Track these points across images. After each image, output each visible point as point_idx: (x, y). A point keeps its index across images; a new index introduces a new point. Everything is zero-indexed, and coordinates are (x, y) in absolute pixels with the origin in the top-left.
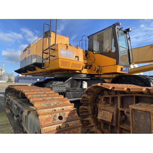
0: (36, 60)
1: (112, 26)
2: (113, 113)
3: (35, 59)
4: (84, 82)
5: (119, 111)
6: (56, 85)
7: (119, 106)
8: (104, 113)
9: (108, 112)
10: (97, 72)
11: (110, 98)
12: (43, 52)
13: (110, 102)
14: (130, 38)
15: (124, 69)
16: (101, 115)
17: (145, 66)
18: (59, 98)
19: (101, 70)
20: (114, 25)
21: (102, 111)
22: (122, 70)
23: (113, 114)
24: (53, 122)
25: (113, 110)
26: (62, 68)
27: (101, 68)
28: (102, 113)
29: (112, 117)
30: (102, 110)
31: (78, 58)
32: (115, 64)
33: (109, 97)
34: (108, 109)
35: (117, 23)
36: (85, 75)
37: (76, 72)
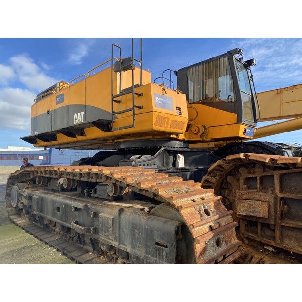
0: (85, 115)
1: (226, 54)
2: (269, 202)
3: (83, 113)
4: (180, 155)
5: (279, 198)
6: (141, 162)
7: (277, 191)
8: (250, 205)
9: (259, 202)
10: (200, 138)
11: (258, 178)
12: (112, 99)
13: (258, 185)
14: (252, 76)
15: (248, 130)
16: (244, 208)
17: (269, 126)
18: (177, 181)
19: (208, 133)
20: (229, 52)
21: (244, 201)
22: (245, 133)
23: (269, 205)
24: (202, 220)
25: (268, 197)
26: (157, 130)
27: (207, 130)
28: (246, 205)
29: (268, 209)
30: (245, 199)
31: (180, 110)
32: (236, 122)
33: (256, 177)
34: (257, 197)
35: (236, 49)
36: (180, 143)
37: (172, 136)
